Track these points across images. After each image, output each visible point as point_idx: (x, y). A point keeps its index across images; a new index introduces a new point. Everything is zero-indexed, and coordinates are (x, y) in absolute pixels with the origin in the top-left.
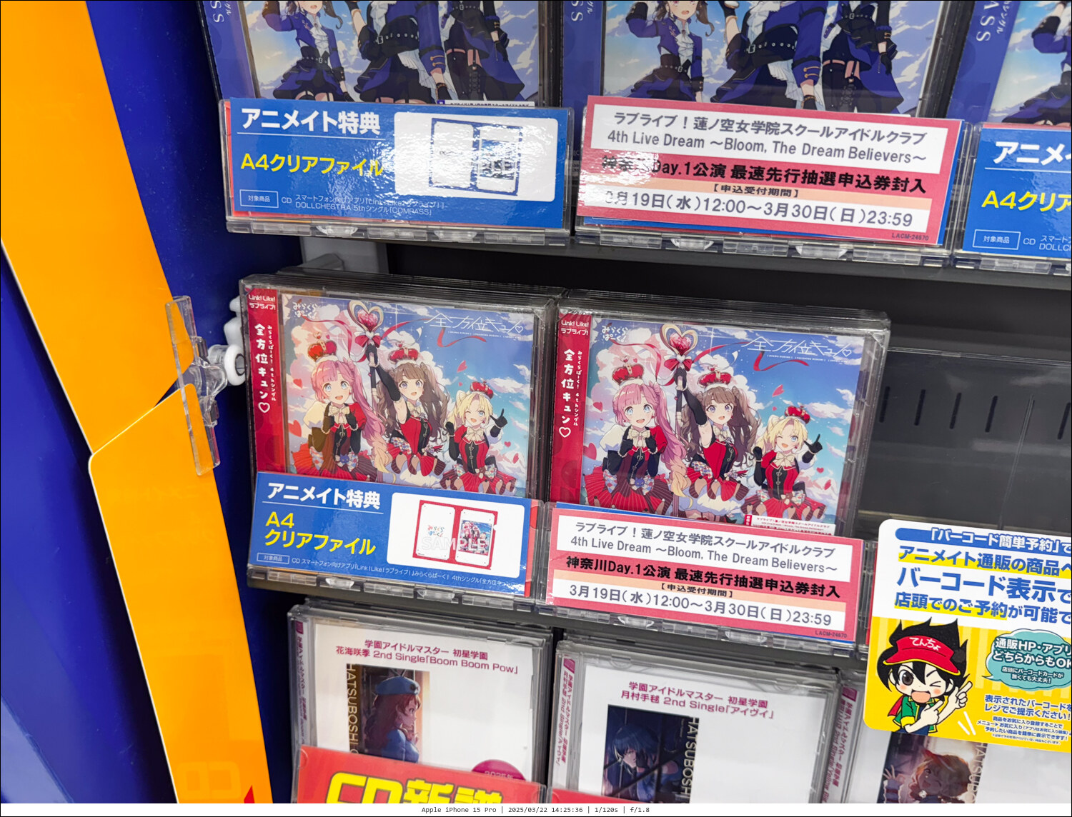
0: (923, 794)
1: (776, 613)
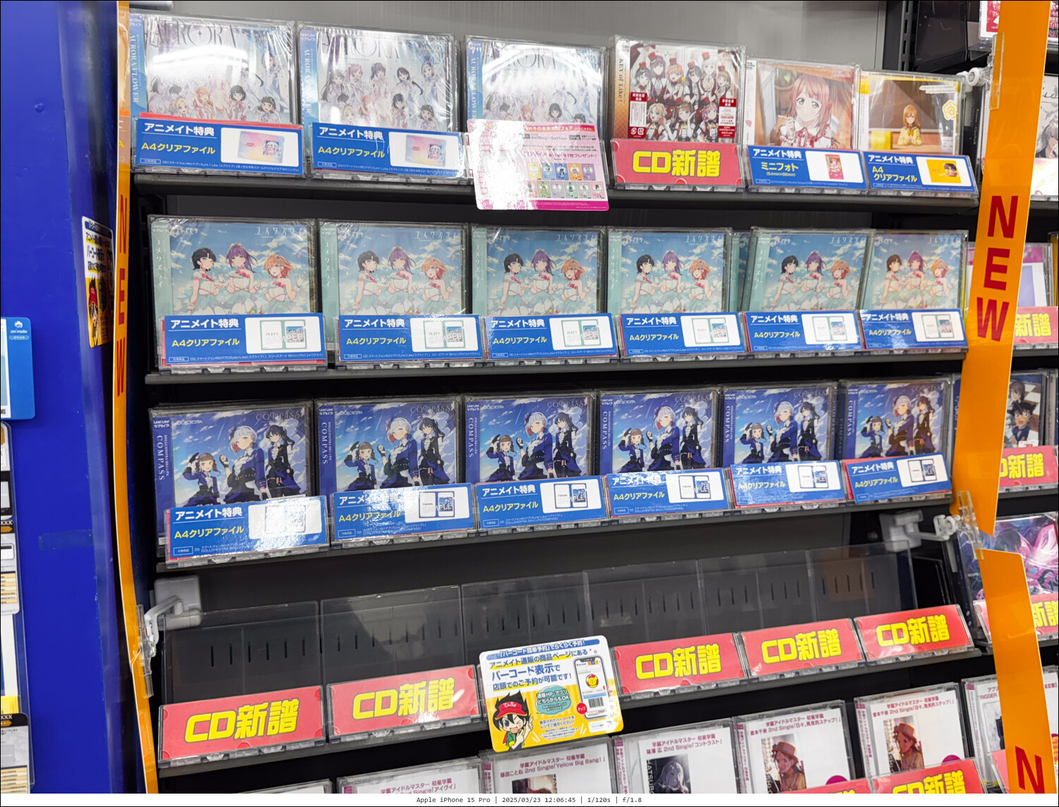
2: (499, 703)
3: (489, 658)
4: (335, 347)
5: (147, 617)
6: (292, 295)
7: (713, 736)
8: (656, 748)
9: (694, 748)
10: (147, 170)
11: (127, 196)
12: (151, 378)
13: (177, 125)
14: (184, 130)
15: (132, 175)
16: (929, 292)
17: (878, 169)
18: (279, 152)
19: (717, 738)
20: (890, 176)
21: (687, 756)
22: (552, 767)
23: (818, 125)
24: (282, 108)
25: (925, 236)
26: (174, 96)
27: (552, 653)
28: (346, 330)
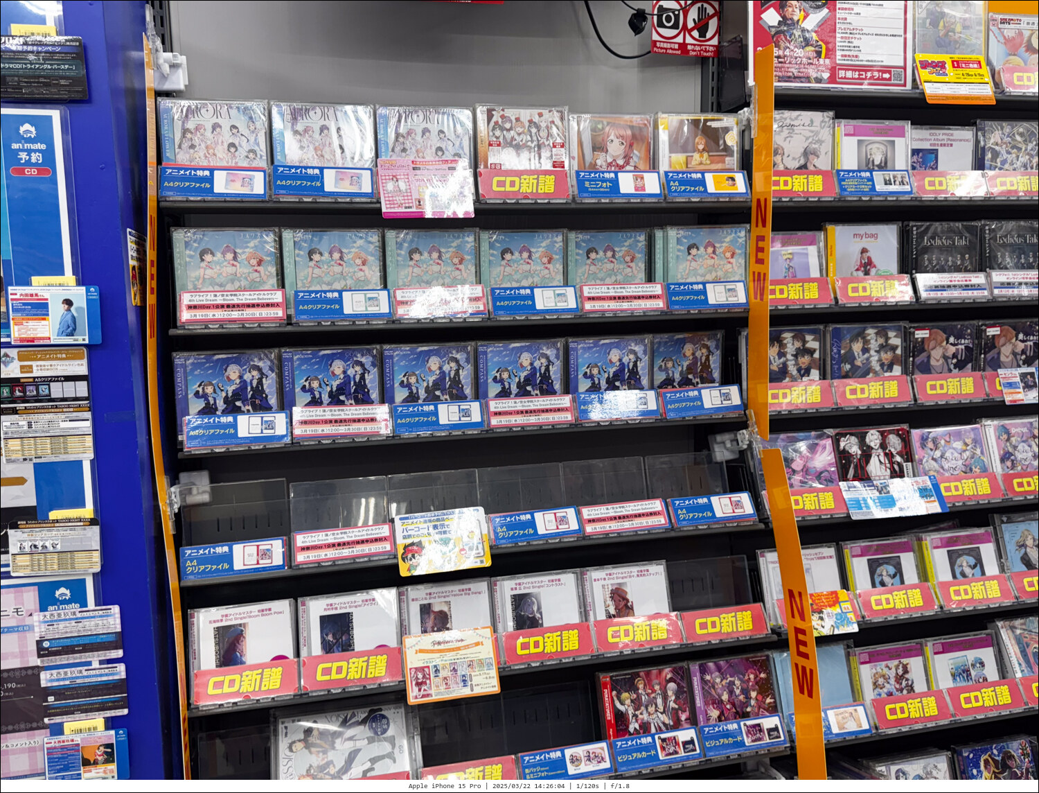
0: (435, 629)
1: (370, 549)
2: (406, 547)
3: (401, 519)
4: (292, 312)
5: (173, 489)
6: (265, 278)
7: (559, 580)
8: (518, 587)
9: (545, 588)
10: (168, 199)
11: (155, 215)
12: (172, 332)
13: (186, 170)
14: (190, 173)
15: (158, 202)
16: (721, 269)
17: (674, 182)
18: (251, 186)
19: (562, 581)
20: (683, 188)
21: (539, 593)
22: (448, 596)
23: (625, 157)
24: (261, 156)
25: (716, 230)
26: (192, 151)
27: (445, 517)
28: (299, 300)
